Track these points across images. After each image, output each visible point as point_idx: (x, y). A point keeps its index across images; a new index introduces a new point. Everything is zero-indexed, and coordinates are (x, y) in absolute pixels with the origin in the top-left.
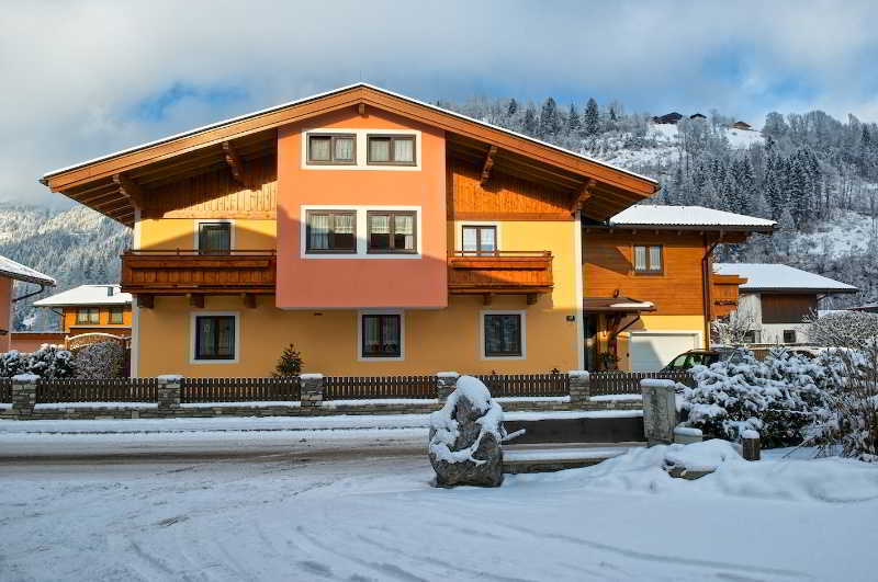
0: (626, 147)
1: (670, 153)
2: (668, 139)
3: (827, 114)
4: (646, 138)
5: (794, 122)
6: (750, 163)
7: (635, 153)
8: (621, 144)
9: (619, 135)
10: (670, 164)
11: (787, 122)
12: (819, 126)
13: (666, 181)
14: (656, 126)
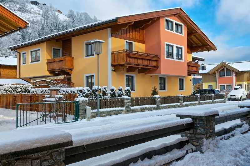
0: (18, 10)
1: (36, 17)
2: (35, 11)
3: (88, 14)
4: (27, 9)
5: (78, 15)
6: (67, 26)
7: (23, 14)
8: (17, 9)
9: (15, 5)
10: (37, 21)
11: (75, 14)
12: (86, 18)
13: (36, 27)
14: (32, 5)
